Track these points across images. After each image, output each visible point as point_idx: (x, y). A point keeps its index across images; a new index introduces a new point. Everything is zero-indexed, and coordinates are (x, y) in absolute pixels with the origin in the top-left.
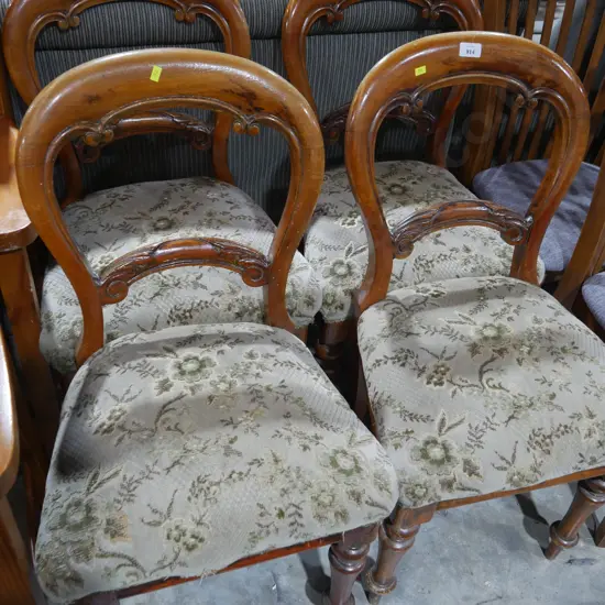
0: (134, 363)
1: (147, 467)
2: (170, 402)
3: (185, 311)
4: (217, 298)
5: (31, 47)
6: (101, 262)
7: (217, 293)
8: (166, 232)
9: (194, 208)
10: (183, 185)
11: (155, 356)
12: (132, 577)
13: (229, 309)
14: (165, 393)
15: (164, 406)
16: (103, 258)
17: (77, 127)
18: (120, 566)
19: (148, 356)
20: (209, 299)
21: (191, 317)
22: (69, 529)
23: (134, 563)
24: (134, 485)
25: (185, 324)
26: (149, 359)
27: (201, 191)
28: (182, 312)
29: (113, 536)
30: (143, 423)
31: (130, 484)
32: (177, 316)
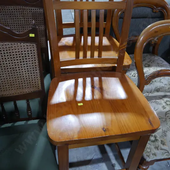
0: (153, 101)
1: (168, 128)
2: (167, 112)
3: (158, 89)
4: (166, 86)
5: (118, 18)
6: (134, 74)
7: (165, 84)
8: (149, 68)
9: (153, 61)
10: (147, 55)
11: (158, 99)
12: (167, 156)
13: (169, 89)
14: (165, 109)
15: (166, 113)
16: (134, 73)
17: (151, 39)
18: (165, 153)
19: (156, 99)
20: (164, 86)
21: (160, 90)
22: (151, 141)
23: (168, 152)
24: (166, 132)
25: (158, 92)
26: (157, 100)
27: (153, 57)
28: (157, 89)
29: (163, 145)
30: (162, 116)
31: (164, 132)
32: (156, 90)
